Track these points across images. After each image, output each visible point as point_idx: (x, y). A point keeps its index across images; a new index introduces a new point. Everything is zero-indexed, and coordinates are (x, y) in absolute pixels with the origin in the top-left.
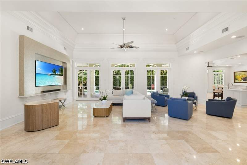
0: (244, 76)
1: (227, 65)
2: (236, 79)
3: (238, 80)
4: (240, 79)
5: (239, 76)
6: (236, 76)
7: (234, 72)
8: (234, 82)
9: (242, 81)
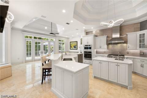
0: (75, 45)
1: (67, 37)
2: (71, 47)
5: (72, 45)
7: (70, 42)
8: (70, 49)
9: (74, 48)
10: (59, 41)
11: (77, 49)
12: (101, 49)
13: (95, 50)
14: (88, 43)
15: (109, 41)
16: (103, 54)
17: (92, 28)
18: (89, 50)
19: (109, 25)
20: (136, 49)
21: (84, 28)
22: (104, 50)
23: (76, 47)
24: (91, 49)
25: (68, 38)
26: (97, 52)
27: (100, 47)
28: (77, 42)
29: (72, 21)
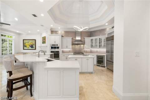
0: (31, 44)
1: (18, 32)
2: (25, 46)
3: (26, 47)
4: (28, 46)
5: (27, 43)
6: (25, 44)
7: (23, 40)
8: (24, 49)
9: (30, 48)
10: (2, 35)
11: (35, 49)
12: (67, 49)
13: (62, 49)
14: (55, 42)
15: (74, 42)
16: (68, 53)
17: (59, 28)
18: (56, 50)
19: (79, 29)
20: (89, 49)
21: (52, 26)
22: (69, 50)
23: (34, 46)
24: (59, 48)
25: (19, 34)
26: (63, 52)
27: (67, 47)
28: (35, 40)
29: (42, 15)
